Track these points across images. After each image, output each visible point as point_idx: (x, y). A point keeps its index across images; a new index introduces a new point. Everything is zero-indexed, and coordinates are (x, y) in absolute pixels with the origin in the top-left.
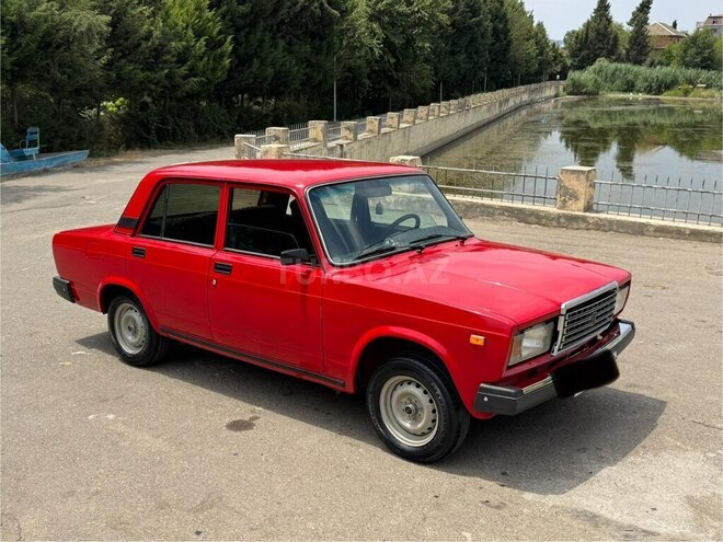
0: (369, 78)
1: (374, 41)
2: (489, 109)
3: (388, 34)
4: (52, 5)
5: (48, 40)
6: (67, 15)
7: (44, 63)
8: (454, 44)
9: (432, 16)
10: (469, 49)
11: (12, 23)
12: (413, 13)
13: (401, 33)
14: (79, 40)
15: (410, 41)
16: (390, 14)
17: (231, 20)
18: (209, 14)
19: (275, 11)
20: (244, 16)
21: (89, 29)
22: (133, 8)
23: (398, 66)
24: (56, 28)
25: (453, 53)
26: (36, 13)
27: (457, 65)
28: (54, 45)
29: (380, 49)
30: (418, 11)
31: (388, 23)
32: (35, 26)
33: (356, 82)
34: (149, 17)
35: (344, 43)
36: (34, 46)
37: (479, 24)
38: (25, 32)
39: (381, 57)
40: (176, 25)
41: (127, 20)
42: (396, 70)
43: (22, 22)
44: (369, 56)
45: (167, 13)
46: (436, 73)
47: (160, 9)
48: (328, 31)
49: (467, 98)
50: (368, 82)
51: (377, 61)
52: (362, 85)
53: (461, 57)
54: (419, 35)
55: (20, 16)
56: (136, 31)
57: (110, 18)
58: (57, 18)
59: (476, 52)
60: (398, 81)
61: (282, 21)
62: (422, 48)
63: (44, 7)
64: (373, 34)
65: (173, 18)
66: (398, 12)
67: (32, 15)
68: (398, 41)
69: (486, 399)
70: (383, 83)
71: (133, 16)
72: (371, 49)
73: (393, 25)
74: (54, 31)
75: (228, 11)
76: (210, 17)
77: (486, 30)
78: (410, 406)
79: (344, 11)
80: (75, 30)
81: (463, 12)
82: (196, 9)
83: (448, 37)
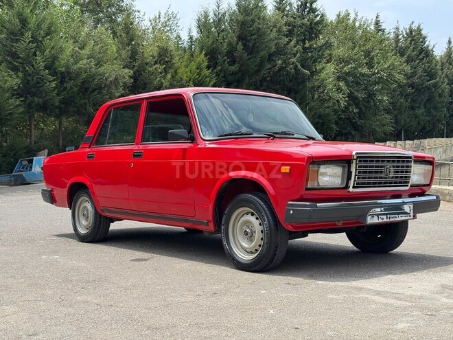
0: (337, 123)
1: (341, 95)
2: (445, 151)
3: (352, 90)
4: (91, 61)
5: (87, 86)
6: (101, 70)
7: (83, 102)
8: (413, 101)
9: (390, 75)
10: (428, 105)
11: (62, 73)
12: (373, 74)
13: (364, 89)
14: (109, 87)
15: (371, 95)
16: (354, 75)
17: (224, 77)
18: (207, 72)
19: (258, 71)
20: (233, 74)
21: (116, 79)
22: (150, 67)
23: (361, 115)
24: (93, 77)
25: (413, 108)
26: (78, 66)
27: (416, 117)
28: (90, 90)
29: (345, 101)
30: (378, 73)
31: (352, 82)
32: (78, 75)
33: (325, 127)
34: (161, 73)
35: (316, 96)
36: (76, 89)
37: (435, 85)
38: (70, 79)
39: (346, 108)
40: (182, 79)
41: (145, 75)
42: (360, 117)
43: (68, 73)
44: (336, 107)
45: (176, 72)
46: (397, 122)
47: (170, 68)
48: (301, 87)
49: (422, 141)
50: (335, 127)
51: (343, 111)
52: (331, 129)
53: (420, 111)
54: (379, 91)
55: (67, 67)
56: (151, 83)
57: (132, 72)
58: (93, 70)
59: (435, 108)
60: (362, 127)
61: (264, 79)
62: (381, 101)
63: (85, 61)
64: (339, 90)
65: (179, 75)
66: (360, 74)
67: (75, 67)
68: (361, 95)
69: (291, 212)
70: (349, 129)
71: (149, 72)
72: (338, 101)
73: (358, 83)
74: (91, 80)
75: (221, 70)
76: (207, 75)
77: (443, 91)
78: (248, 230)
79: (314, 72)
80: (106, 79)
81: (421, 76)
82: (197, 68)
83: (407, 95)
